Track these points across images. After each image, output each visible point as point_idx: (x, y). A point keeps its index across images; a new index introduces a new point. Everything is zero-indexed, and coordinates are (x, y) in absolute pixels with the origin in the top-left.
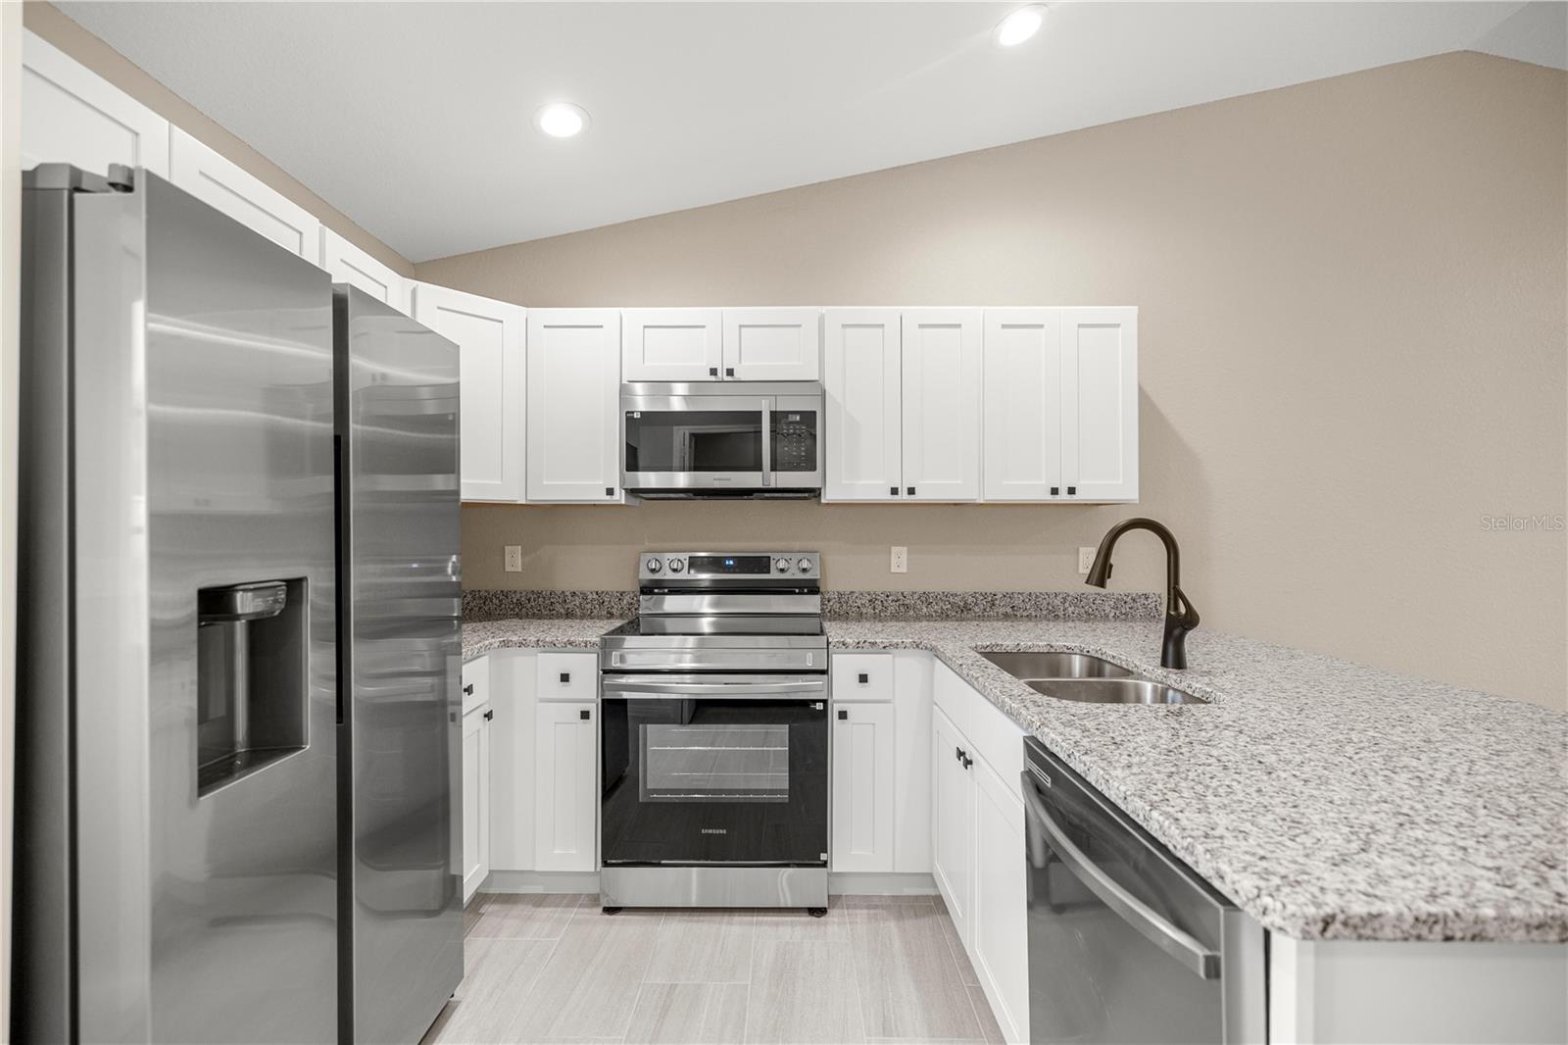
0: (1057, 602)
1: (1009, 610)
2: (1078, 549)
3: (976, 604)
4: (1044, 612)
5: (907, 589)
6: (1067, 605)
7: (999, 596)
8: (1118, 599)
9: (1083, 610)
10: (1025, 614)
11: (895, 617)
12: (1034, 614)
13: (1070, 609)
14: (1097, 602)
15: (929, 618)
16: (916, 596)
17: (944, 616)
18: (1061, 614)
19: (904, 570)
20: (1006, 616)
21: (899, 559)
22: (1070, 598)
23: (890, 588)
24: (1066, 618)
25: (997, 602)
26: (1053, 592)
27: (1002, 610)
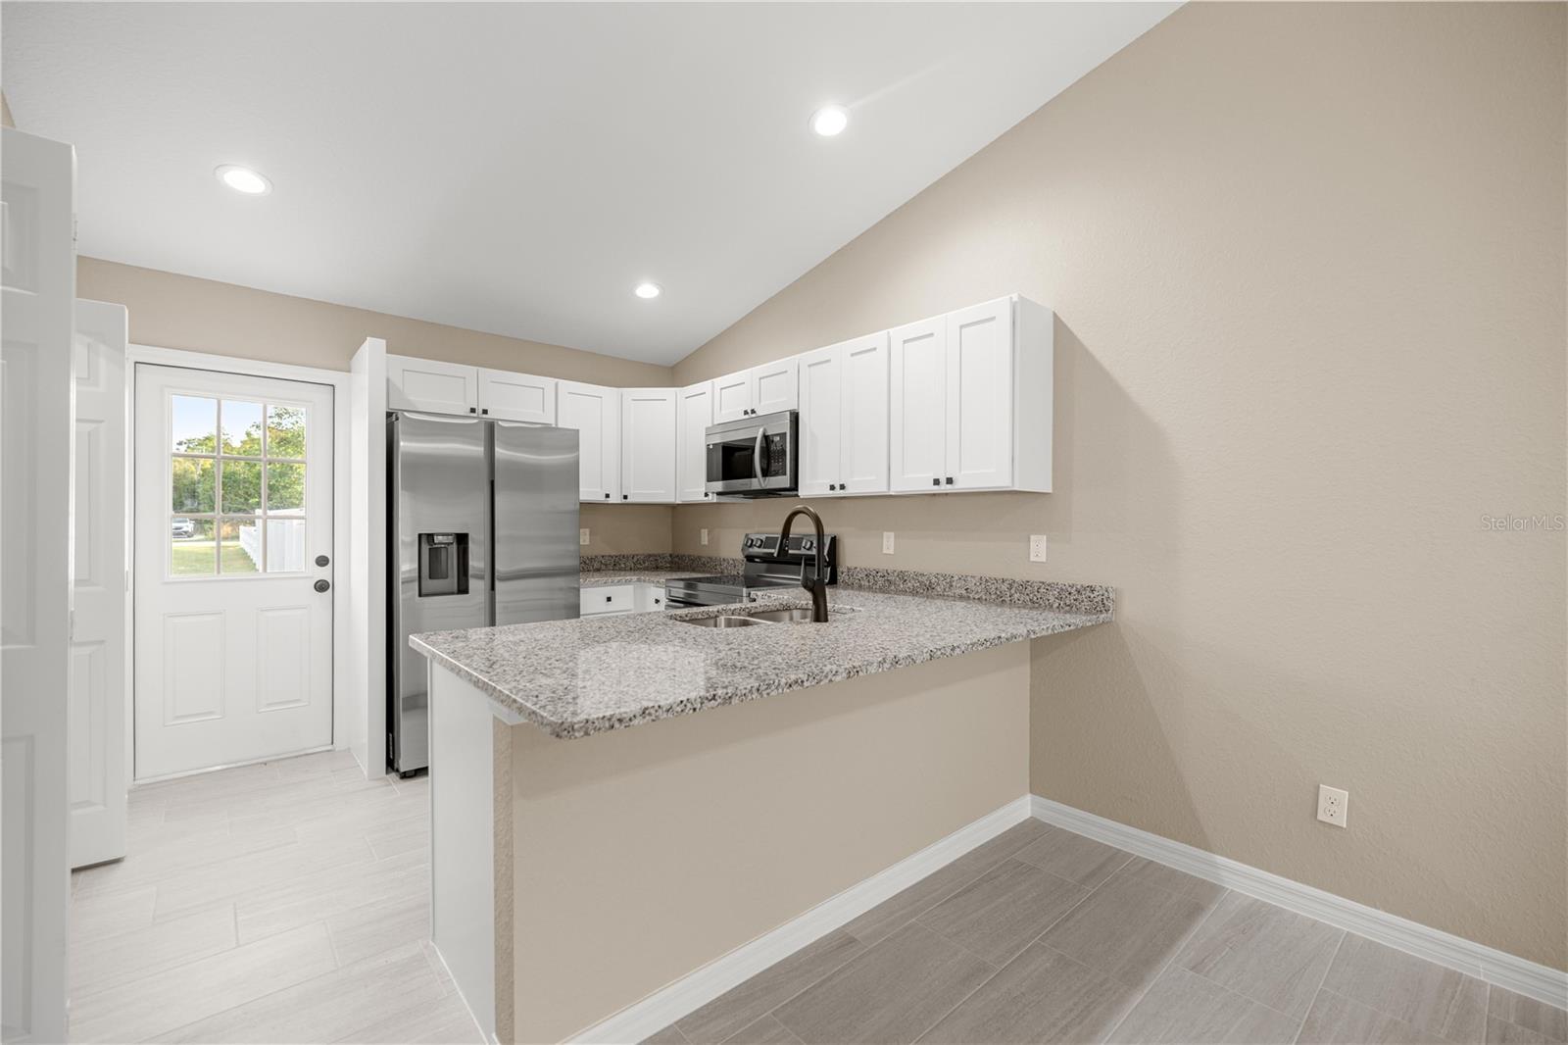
0: (1005, 587)
1: (964, 592)
2: (1029, 538)
3: (938, 584)
4: (993, 597)
5: (891, 568)
6: (1013, 591)
7: (956, 578)
8: (1062, 589)
9: (1028, 598)
10: (977, 597)
11: (882, 590)
12: (984, 597)
13: (1016, 596)
14: (1042, 590)
15: (904, 592)
16: (896, 574)
17: (914, 593)
18: (1008, 599)
19: (891, 552)
20: (961, 597)
21: (889, 543)
22: (1016, 585)
23: (883, 566)
24: (1012, 604)
25: (954, 584)
26: (1001, 577)
27: (958, 592)
